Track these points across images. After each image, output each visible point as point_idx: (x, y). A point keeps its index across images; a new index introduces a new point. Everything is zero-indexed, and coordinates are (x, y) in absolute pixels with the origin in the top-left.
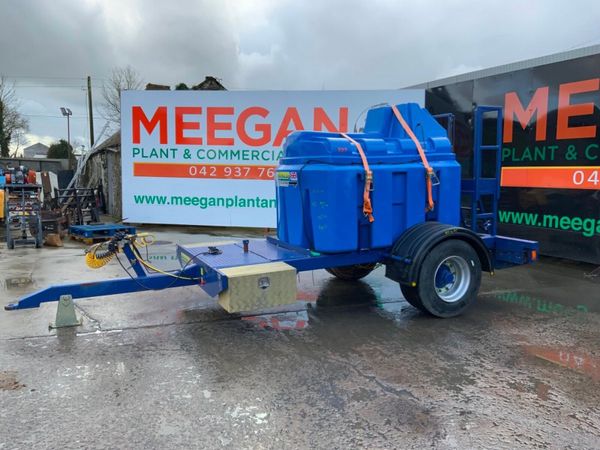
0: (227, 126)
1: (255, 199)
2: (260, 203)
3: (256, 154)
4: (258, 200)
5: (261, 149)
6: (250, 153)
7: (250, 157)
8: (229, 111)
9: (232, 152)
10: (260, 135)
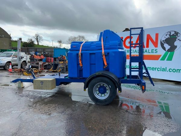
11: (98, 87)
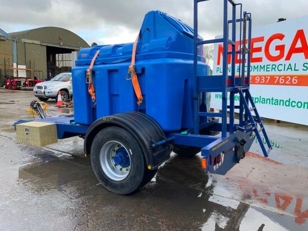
0: (259, 50)
1: (271, 98)
2: (274, 101)
3: (274, 67)
4: (272, 99)
5: (277, 63)
6: (271, 67)
7: (270, 69)
8: (261, 39)
9: (261, 66)
10: (277, 53)
11: (114, 150)
